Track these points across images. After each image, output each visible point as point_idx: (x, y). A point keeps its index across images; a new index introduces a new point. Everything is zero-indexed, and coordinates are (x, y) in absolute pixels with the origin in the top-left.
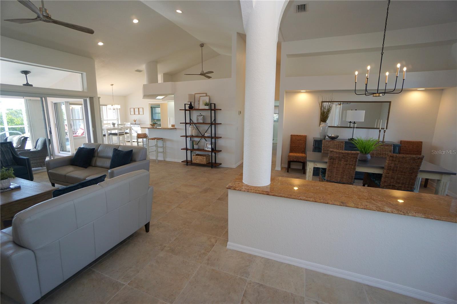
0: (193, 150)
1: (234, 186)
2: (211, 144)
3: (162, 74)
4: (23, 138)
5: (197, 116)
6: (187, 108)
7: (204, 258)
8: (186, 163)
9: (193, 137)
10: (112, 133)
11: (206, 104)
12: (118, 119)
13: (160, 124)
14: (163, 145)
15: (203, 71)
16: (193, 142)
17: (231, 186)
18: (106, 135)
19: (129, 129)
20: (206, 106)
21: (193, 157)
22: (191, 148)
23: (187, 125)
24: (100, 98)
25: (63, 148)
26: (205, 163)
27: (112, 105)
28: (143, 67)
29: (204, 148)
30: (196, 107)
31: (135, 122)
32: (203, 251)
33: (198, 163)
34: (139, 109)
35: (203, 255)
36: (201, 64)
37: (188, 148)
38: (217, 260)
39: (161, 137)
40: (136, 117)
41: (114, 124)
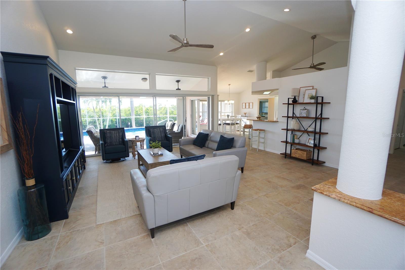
0: (293, 144)
1: (322, 189)
2: (314, 140)
3: (272, 72)
4: (173, 123)
5: (300, 110)
6: (291, 102)
7: (276, 255)
8: (284, 156)
9: (294, 131)
10: (227, 123)
11: (312, 98)
12: (232, 112)
13: (267, 117)
14: (265, 136)
15: (313, 64)
16: (294, 136)
17: (318, 188)
18: (222, 124)
19: (239, 121)
20: (312, 100)
21: (293, 151)
22: (292, 142)
23: (289, 118)
24: (219, 95)
25: (193, 132)
26: (305, 159)
27: (228, 101)
28: (254, 67)
29: (306, 142)
30: (301, 100)
31: (245, 115)
32: (277, 247)
33: (297, 157)
34: (249, 103)
35: (276, 251)
36: (312, 56)
37: (288, 141)
38: (290, 264)
39: (263, 129)
40: (246, 111)
41: (228, 116)
